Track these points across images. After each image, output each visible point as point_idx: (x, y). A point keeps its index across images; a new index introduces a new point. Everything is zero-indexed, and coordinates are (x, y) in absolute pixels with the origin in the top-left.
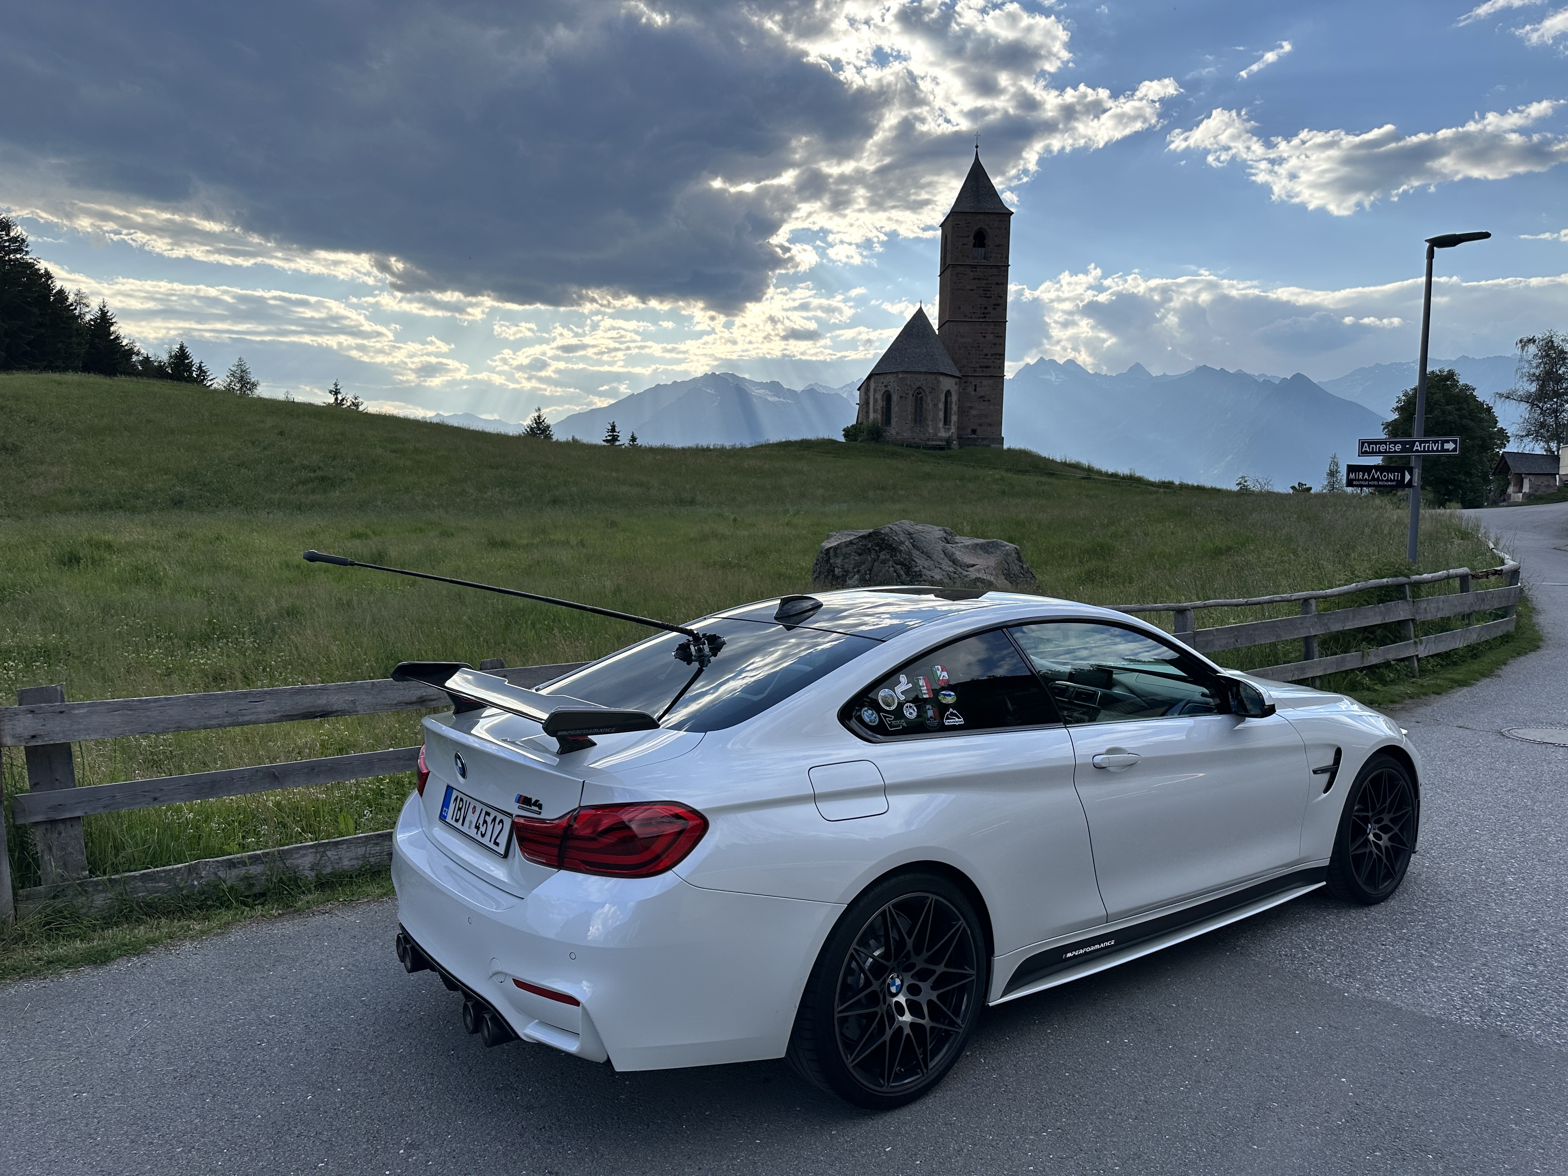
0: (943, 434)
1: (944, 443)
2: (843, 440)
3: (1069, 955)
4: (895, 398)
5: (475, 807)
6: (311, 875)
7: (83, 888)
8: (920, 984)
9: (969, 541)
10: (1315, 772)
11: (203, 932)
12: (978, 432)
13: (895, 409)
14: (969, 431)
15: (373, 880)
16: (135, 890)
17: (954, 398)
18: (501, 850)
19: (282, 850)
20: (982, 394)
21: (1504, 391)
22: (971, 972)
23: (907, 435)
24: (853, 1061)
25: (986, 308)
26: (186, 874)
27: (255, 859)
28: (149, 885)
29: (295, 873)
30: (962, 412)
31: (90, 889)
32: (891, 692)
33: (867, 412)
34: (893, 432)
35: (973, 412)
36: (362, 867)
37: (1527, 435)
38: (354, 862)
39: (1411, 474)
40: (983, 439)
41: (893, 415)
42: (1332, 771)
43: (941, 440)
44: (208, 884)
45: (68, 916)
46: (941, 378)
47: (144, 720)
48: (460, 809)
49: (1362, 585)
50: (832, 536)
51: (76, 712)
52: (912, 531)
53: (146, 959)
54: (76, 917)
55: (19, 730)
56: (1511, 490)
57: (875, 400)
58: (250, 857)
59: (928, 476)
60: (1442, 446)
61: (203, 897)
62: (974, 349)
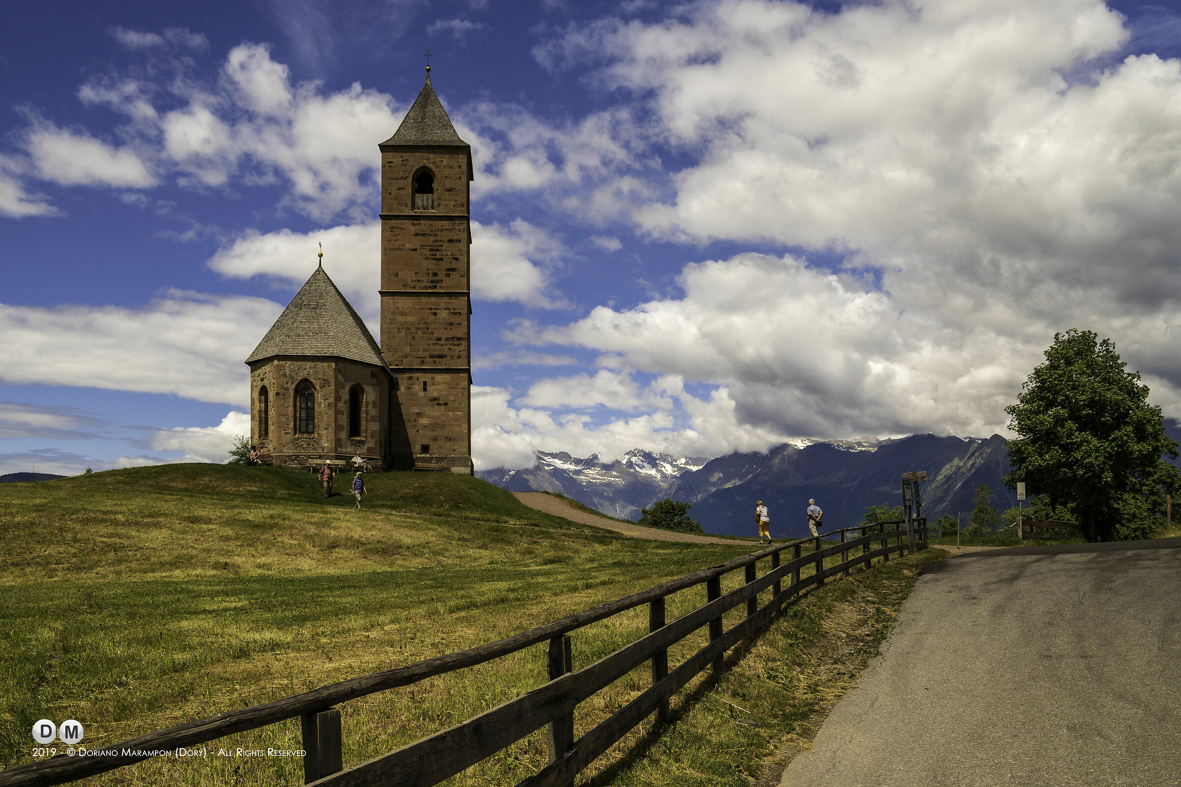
0: (348, 449)
4: (271, 396)
12: (433, 448)
13: (271, 412)
14: (418, 448)
25: (435, 274)
34: (271, 446)
40: (439, 459)
41: (270, 423)
62: (420, 332)
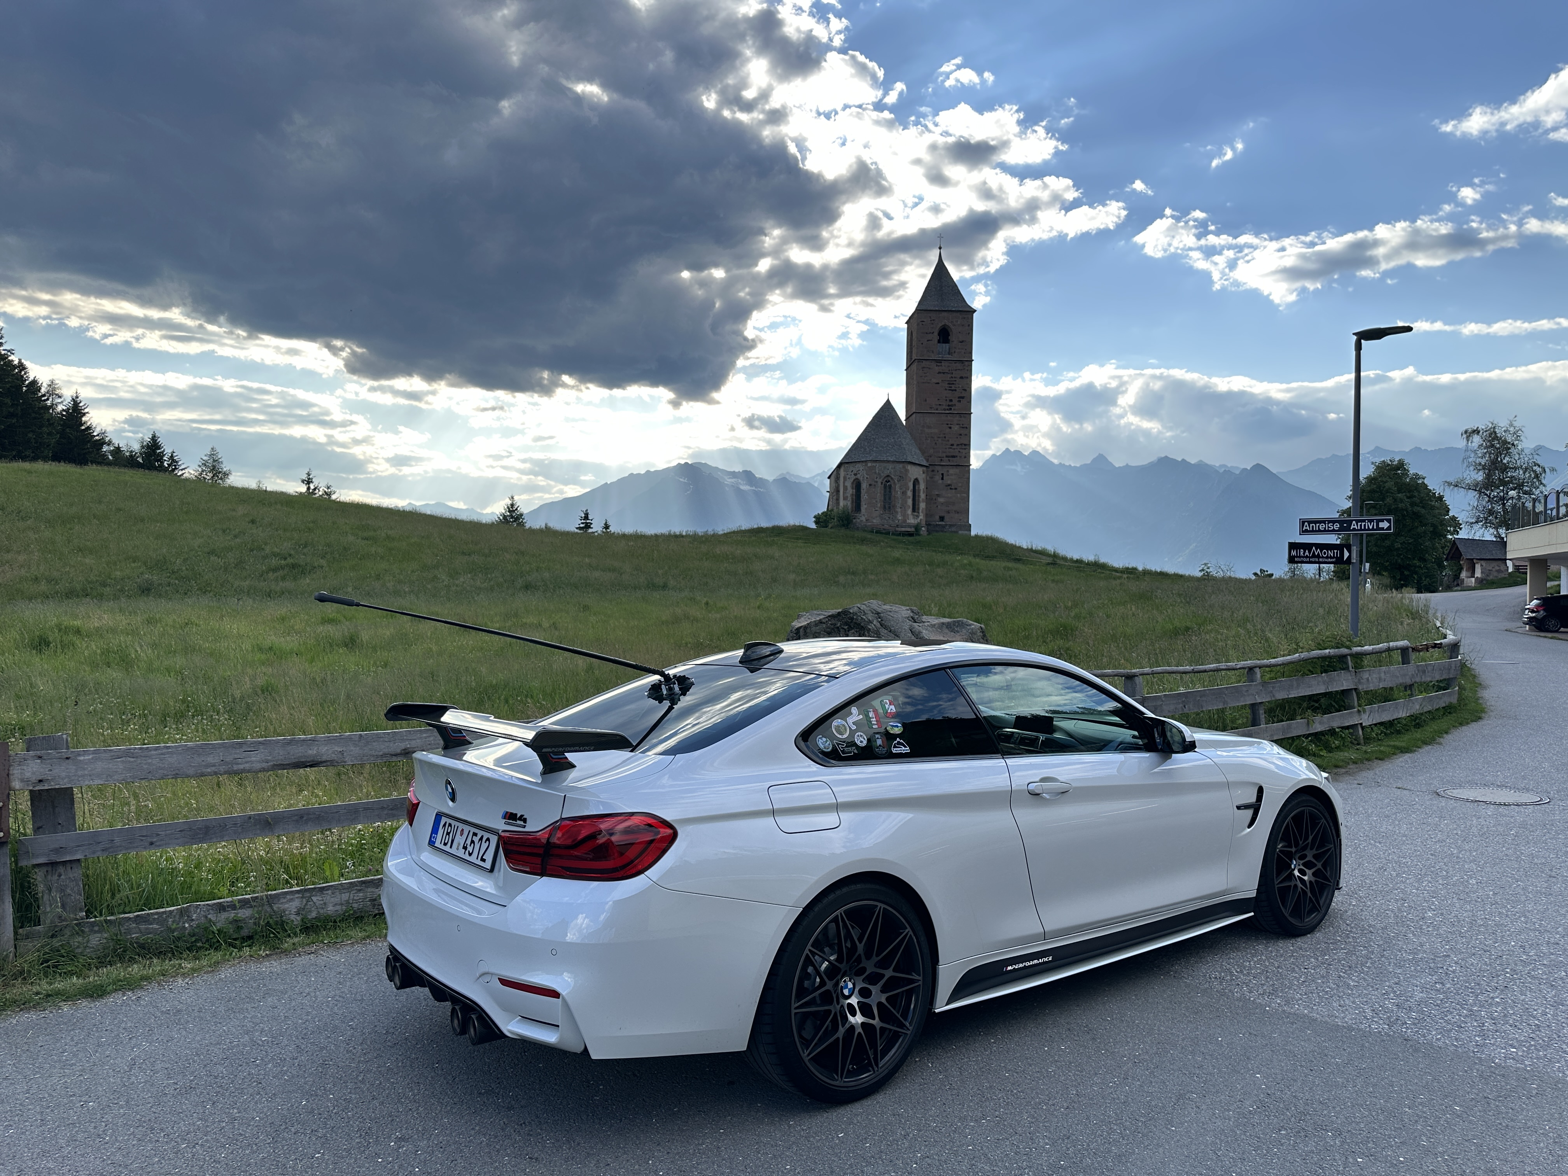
0: (912, 521)
1: (913, 529)
2: (814, 526)
3: (1010, 968)
4: (864, 486)
5: (463, 830)
6: (296, 919)
7: (80, 929)
8: (870, 987)
9: (935, 621)
10: (1239, 808)
11: (194, 970)
12: (946, 519)
13: (864, 496)
14: (937, 518)
15: (355, 925)
16: (129, 931)
17: (922, 486)
18: (488, 865)
19: (270, 895)
20: (949, 482)
21: (1451, 479)
22: (916, 977)
23: (876, 521)
24: (809, 1055)
25: (951, 401)
26: (178, 916)
27: (245, 903)
28: (143, 927)
29: (282, 917)
30: (930, 499)
31: (87, 930)
32: (844, 723)
33: (838, 499)
34: (863, 519)
35: (941, 500)
36: (346, 912)
37: (1477, 522)
38: (338, 908)
39: (1350, 551)
40: (951, 526)
41: (863, 503)
42: (1256, 808)
43: (910, 526)
44: (198, 926)
45: (65, 954)
46: (909, 467)
47: (145, 767)
48: (448, 834)
49: (1304, 655)
50: (802, 616)
51: (82, 758)
52: (879, 610)
53: (140, 993)
54: (72, 957)
55: (28, 775)
56: (1463, 575)
57: (845, 488)
58: (240, 901)
59: (898, 561)
60: (1377, 525)
61: (193, 939)
62: (940, 440)
